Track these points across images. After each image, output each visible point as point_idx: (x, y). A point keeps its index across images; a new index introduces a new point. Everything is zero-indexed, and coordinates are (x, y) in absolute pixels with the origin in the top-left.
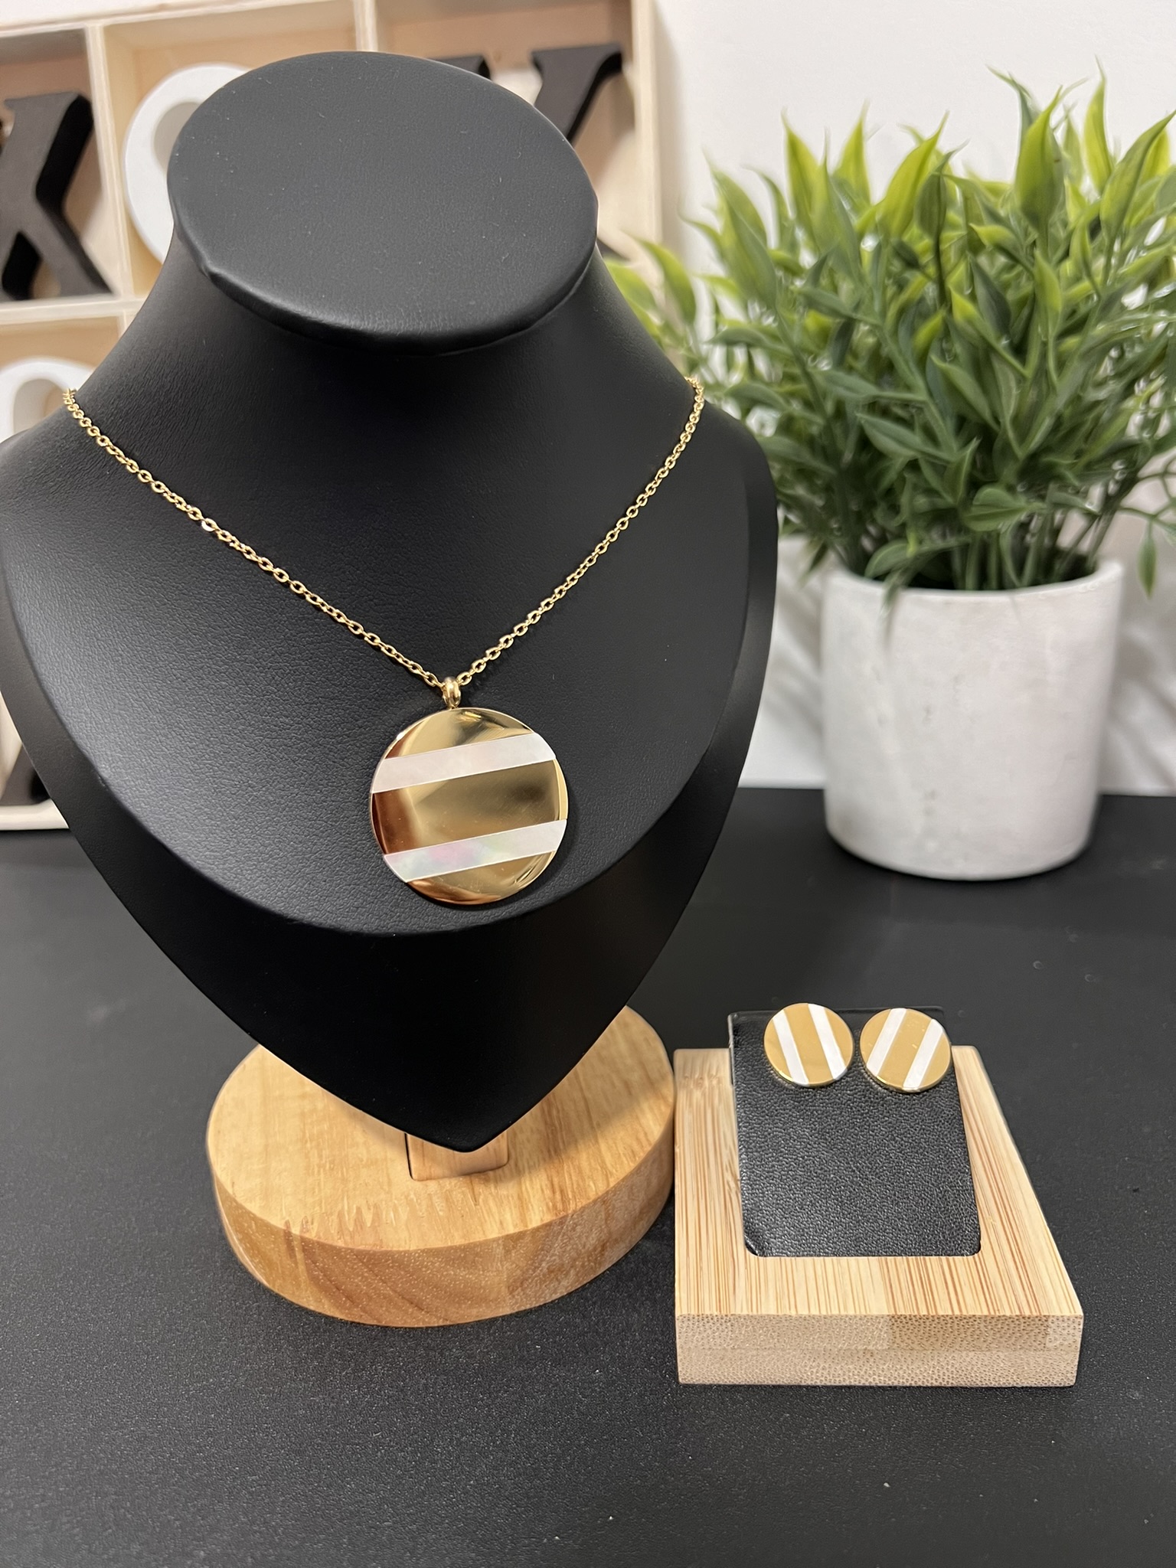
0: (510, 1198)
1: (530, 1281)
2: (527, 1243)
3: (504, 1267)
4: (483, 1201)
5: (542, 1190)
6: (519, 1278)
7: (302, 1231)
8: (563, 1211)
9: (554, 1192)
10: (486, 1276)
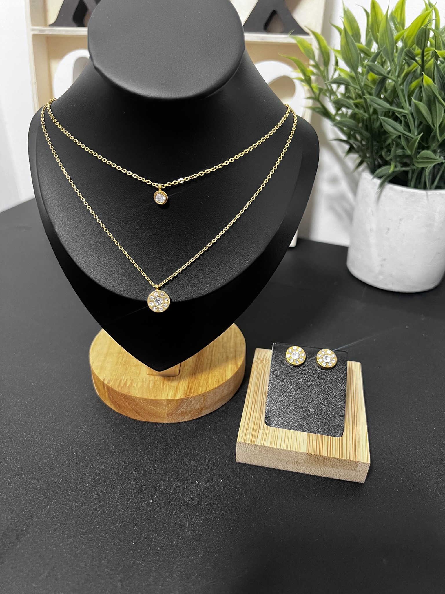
0: (174, 387)
1: (175, 414)
2: (174, 403)
3: (166, 409)
4: (165, 386)
5: (185, 387)
6: (171, 413)
7: (107, 383)
8: (188, 396)
9: (188, 389)
10: (160, 410)
